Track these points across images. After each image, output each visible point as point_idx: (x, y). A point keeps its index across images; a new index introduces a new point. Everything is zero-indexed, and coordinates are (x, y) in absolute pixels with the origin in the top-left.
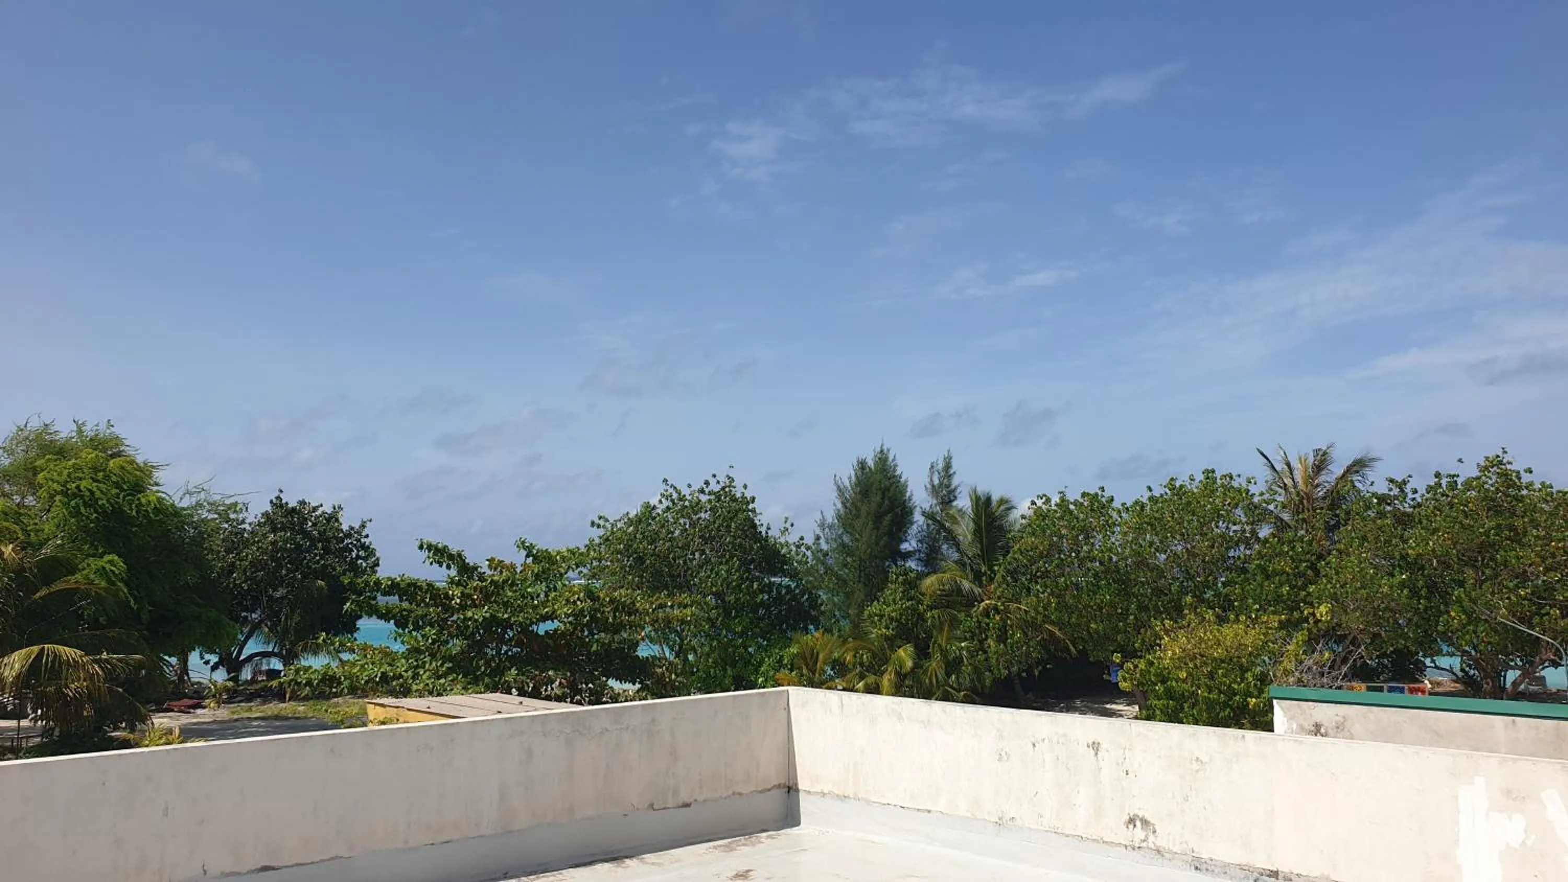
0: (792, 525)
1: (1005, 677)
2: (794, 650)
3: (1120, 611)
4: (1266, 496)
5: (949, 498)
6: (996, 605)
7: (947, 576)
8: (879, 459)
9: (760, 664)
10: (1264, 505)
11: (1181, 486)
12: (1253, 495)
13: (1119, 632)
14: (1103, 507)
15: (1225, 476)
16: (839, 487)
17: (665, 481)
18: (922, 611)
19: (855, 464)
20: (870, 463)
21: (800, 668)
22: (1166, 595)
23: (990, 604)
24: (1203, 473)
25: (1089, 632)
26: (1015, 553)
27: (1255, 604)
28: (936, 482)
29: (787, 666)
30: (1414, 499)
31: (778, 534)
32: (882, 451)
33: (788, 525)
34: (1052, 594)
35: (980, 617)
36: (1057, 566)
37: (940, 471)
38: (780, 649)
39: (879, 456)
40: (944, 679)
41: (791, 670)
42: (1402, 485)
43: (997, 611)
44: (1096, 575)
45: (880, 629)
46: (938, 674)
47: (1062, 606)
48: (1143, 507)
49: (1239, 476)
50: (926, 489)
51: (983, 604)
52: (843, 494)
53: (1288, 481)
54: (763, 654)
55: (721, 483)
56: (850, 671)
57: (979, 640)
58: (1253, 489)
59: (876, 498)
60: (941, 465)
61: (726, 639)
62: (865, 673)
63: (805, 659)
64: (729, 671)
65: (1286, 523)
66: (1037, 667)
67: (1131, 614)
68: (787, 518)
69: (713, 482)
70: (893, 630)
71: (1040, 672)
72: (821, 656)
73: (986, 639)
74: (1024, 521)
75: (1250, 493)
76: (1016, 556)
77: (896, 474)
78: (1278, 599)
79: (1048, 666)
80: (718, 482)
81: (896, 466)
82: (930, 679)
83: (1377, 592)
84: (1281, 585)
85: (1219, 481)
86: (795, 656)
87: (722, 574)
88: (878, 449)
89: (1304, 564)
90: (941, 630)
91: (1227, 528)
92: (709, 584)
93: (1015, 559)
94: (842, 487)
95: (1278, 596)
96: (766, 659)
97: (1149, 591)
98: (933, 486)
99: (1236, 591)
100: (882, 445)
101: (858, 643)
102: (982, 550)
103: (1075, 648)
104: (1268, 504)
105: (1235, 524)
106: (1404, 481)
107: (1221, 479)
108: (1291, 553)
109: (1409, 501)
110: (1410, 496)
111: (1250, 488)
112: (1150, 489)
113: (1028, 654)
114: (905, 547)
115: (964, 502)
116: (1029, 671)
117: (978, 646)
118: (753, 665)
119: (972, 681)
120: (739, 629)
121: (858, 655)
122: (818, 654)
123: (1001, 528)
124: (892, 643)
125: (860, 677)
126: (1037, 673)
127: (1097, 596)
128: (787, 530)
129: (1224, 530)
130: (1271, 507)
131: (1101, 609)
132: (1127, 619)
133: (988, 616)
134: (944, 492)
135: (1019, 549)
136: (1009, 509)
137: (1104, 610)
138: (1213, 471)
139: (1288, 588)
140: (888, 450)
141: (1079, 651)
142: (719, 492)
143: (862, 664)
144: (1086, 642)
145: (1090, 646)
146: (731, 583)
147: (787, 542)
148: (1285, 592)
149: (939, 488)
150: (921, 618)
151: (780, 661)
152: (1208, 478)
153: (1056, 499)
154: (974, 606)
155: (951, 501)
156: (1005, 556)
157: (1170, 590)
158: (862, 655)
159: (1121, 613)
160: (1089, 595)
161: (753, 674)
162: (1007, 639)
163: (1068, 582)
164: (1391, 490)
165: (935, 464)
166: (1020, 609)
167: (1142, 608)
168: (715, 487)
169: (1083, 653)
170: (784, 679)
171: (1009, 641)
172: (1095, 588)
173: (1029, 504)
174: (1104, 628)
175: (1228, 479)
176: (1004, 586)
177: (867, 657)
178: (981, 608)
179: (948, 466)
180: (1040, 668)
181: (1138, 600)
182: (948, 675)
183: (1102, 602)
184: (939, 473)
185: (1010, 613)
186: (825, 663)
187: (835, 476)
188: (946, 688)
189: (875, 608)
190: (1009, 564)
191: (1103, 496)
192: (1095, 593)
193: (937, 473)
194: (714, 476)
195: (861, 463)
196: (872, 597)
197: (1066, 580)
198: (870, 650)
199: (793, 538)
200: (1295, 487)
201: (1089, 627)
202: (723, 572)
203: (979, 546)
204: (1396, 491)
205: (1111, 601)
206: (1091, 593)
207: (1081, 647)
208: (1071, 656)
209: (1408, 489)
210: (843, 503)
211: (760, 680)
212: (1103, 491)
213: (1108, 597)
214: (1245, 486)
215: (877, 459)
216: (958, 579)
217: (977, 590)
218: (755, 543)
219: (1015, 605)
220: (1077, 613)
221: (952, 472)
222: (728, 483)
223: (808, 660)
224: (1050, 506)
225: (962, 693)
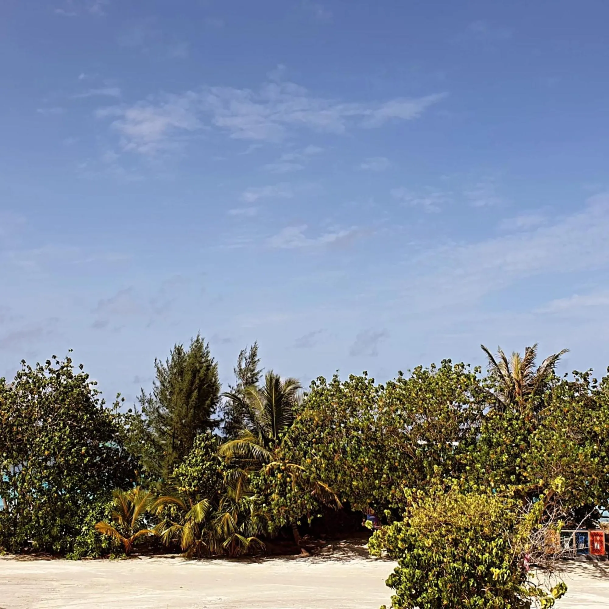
0: (123, 400)
1: (284, 525)
2: (114, 503)
3: (376, 471)
4: (489, 382)
5: (252, 380)
6: (279, 465)
7: (241, 442)
8: (196, 346)
9: (86, 514)
10: (487, 389)
11: (425, 372)
12: (479, 381)
13: (374, 488)
14: (367, 387)
15: (458, 365)
16: (158, 368)
17: (23, 362)
18: (220, 470)
19: (173, 349)
20: (187, 349)
21: (116, 520)
22: (411, 458)
23: (275, 465)
24: (442, 363)
25: (351, 488)
26: (297, 423)
27: (482, 468)
28: (243, 366)
29: (108, 517)
30: (594, 387)
31: (111, 407)
32: (198, 340)
33: (119, 399)
34: (324, 456)
35: (266, 476)
36: (329, 434)
37: (247, 358)
38: (103, 502)
39: (195, 344)
40: (234, 527)
41: (111, 520)
42: (585, 377)
43: (280, 471)
44: (359, 442)
45: (184, 487)
46: (230, 522)
47: (331, 466)
48: (394, 386)
49: (469, 365)
50: (235, 372)
51: (269, 465)
52: (162, 375)
53: (504, 372)
54: (88, 507)
55: (60, 363)
56: (160, 520)
57: (265, 495)
58: (479, 376)
59: (188, 377)
60: (248, 354)
61: (56, 495)
62: (172, 522)
63: (122, 511)
64: (58, 522)
65: (502, 403)
66: (311, 517)
67: (385, 474)
68: (119, 394)
69: (53, 362)
70: (194, 486)
71: (312, 520)
72: (137, 508)
73: (271, 494)
74: (306, 398)
75: (477, 379)
76: (298, 426)
77: (209, 358)
78: (499, 464)
79: (319, 516)
80: (58, 363)
81: (208, 353)
82: (222, 528)
83: (576, 460)
84: (502, 453)
85: (453, 369)
86: (116, 509)
87: (55, 439)
88: (195, 339)
89: (519, 437)
90: (234, 487)
91: (459, 406)
92: (43, 448)
93: (298, 428)
94: (161, 368)
95: (499, 462)
96: (91, 511)
97: (399, 454)
98: (241, 370)
99: (468, 457)
100: (198, 336)
101: (166, 498)
102: (272, 420)
103: (340, 501)
104: (490, 388)
105: (464, 404)
106: (587, 373)
107: (455, 368)
108: (509, 428)
109: (591, 388)
110: (591, 384)
111: (476, 375)
112: (401, 374)
113: (303, 505)
114: (213, 417)
115: (262, 383)
116: (304, 519)
117: (264, 500)
118: (79, 516)
119: (259, 529)
120: (69, 486)
121: (166, 508)
122: (134, 507)
123: (287, 404)
124: (193, 497)
125: (167, 526)
126: (309, 522)
127: (359, 459)
128: (119, 403)
129: (456, 408)
130: (492, 391)
131: (361, 469)
132: (381, 477)
133: (273, 475)
134: (249, 375)
135: (301, 420)
136: (296, 388)
137: (364, 470)
138: (450, 361)
139: (507, 457)
140: (203, 340)
141: (343, 504)
142: (58, 371)
143: (169, 515)
144: (349, 496)
145: (352, 500)
146: (62, 447)
147: (119, 414)
148: (505, 460)
149: (245, 371)
150: (220, 476)
151: (102, 512)
152: (445, 367)
153: (329, 381)
154: (262, 467)
155: (253, 382)
156: (289, 426)
157: (415, 454)
158: (170, 507)
159: (377, 473)
160: (352, 458)
161: (78, 523)
162: (286, 494)
163: (336, 448)
164: (578, 380)
165: (243, 352)
166: (298, 469)
167: (393, 469)
168: (55, 367)
169: (347, 505)
170: (103, 528)
171: (288, 495)
172: (357, 452)
173: (311, 384)
174: (363, 485)
175: (460, 368)
176: (287, 450)
177: (174, 510)
178: (267, 469)
179: (254, 355)
180: (312, 517)
181: (390, 462)
182: (239, 524)
183: (363, 463)
184: (246, 360)
185: (291, 472)
186: (140, 514)
187: (156, 360)
188: (236, 534)
189: (182, 468)
190: (293, 432)
191: (366, 379)
192: (357, 456)
193: (244, 359)
194: (54, 357)
195: (178, 349)
196: (180, 460)
197: (334, 446)
198: (177, 504)
199: (123, 410)
200: (509, 376)
201: (351, 484)
202: (56, 438)
203: (269, 417)
204: (582, 381)
205: (370, 463)
206: (354, 456)
207: (345, 500)
208: (337, 507)
209: (590, 379)
210: (161, 382)
211: (84, 529)
212: (366, 374)
213: (367, 460)
214: (473, 374)
215: (194, 347)
216: (251, 444)
217: (266, 453)
218: (86, 414)
219: (296, 466)
220: (342, 472)
221: (256, 359)
222: (66, 364)
223: (126, 511)
224: (326, 386)
225: (250, 539)
